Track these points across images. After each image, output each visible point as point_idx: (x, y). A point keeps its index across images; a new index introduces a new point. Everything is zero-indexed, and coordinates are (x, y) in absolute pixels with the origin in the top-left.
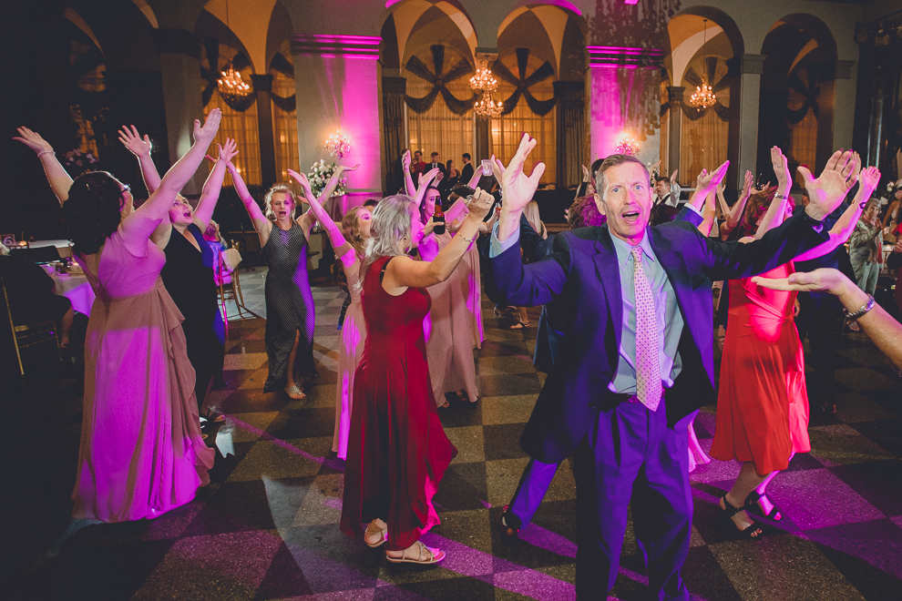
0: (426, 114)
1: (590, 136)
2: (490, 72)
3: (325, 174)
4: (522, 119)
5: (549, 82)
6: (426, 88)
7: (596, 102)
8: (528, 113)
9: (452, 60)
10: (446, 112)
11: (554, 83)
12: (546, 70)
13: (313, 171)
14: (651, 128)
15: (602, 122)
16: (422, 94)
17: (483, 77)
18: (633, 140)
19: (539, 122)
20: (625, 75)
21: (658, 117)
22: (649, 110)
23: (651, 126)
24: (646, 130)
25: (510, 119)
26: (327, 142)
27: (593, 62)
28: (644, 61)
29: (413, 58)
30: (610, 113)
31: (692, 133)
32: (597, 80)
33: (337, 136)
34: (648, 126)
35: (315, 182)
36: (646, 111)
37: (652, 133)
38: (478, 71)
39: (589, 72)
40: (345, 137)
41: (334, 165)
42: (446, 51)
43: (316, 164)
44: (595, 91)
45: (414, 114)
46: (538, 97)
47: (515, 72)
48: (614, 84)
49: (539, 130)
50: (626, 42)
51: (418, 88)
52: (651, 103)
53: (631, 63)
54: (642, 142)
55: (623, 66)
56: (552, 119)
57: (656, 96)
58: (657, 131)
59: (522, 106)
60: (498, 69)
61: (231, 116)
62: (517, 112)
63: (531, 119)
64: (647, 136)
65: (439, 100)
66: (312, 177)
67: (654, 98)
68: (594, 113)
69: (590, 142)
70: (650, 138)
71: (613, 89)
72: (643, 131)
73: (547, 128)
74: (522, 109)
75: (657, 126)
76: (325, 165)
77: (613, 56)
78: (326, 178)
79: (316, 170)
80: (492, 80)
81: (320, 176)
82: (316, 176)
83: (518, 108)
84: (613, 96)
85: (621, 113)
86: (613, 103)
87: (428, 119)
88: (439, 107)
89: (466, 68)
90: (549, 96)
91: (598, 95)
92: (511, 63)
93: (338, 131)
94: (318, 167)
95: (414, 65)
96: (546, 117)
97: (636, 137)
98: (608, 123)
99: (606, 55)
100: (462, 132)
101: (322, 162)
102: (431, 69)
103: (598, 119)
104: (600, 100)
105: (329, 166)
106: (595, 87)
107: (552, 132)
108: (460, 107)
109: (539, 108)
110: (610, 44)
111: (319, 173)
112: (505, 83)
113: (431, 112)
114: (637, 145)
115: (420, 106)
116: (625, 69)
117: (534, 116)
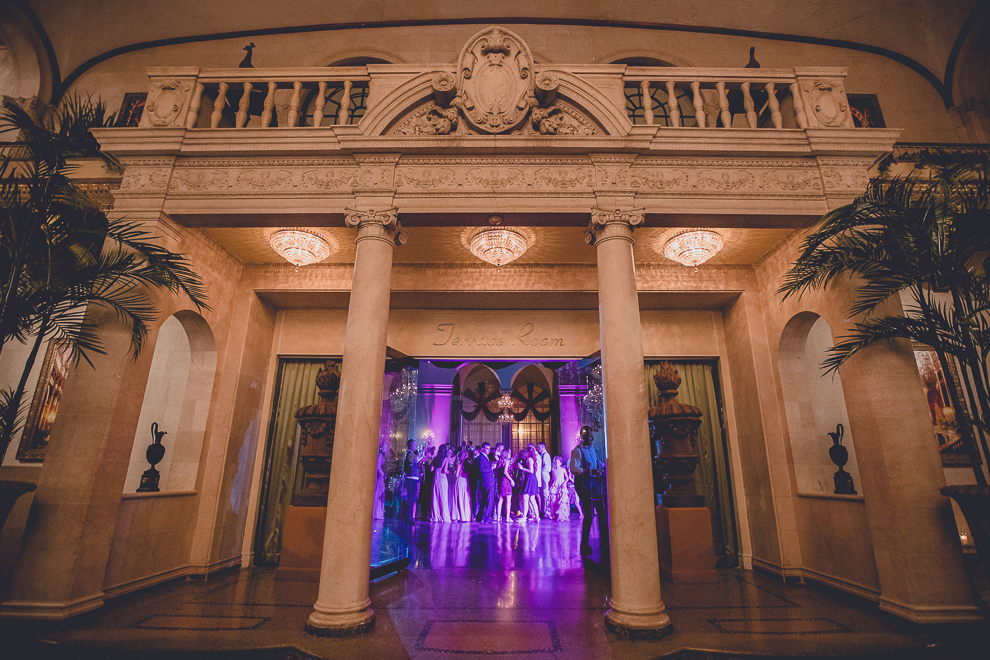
0: (474, 422)
2: (510, 398)
4: (530, 423)
5: (546, 401)
6: (474, 406)
8: (533, 420)
9: (490, 390)
10: (485, 420)
11: (548, 403)
12: (545, 394)
16: (472, 410)
17: (506, 401)
19: (541, 426)
20: (579, 400)
25: (522, 424)
26: (422, 437)
27: (562, 393)
29: (468, 390)
30: (572, 420)
32: (564, 403)
33: (427, 434)
38: (503, 397)
39: (560, 399)
40: (432, 434)
42: (486, 386)
44: (563, 409)
45: (466, 421)
46: (540, 410)
47: (526, 396)
48: (574, 405)
49: (540, 429)
50: (579, 382)
51: (469, 406)
53: (582, 393)
55: (578, 395)
56: (548, 423)
59: (530, 416)
60: (515, 395)
62: (527, 420)
63: (536, 424)
65: (481, 413)
71: (573, 407)
73: (546, 429)
74: (530, 418)
77: (573, 390)
80: (511, 402)
83: (528, 416)
84: (573, 411)
85: (578, 420)
86: (574, 415)
87: (474, 424)
88: (481, 418)
89: (497, 395)
90: (546, 410)
92: (523, 390)
93: (428, 431)
95: (468, 394)
96: (544, 422)
98: (571, 426)
99: (569, 390)
100: (495, 431)
102: (478, 396)
103: (566, 423)
104: (566, 413)
106: (563, 406)
108: (493, 417)
109: (540, 417)
110: (570, 384)
113: (477, 420)
115: (470, 417)
117: (537, 422)
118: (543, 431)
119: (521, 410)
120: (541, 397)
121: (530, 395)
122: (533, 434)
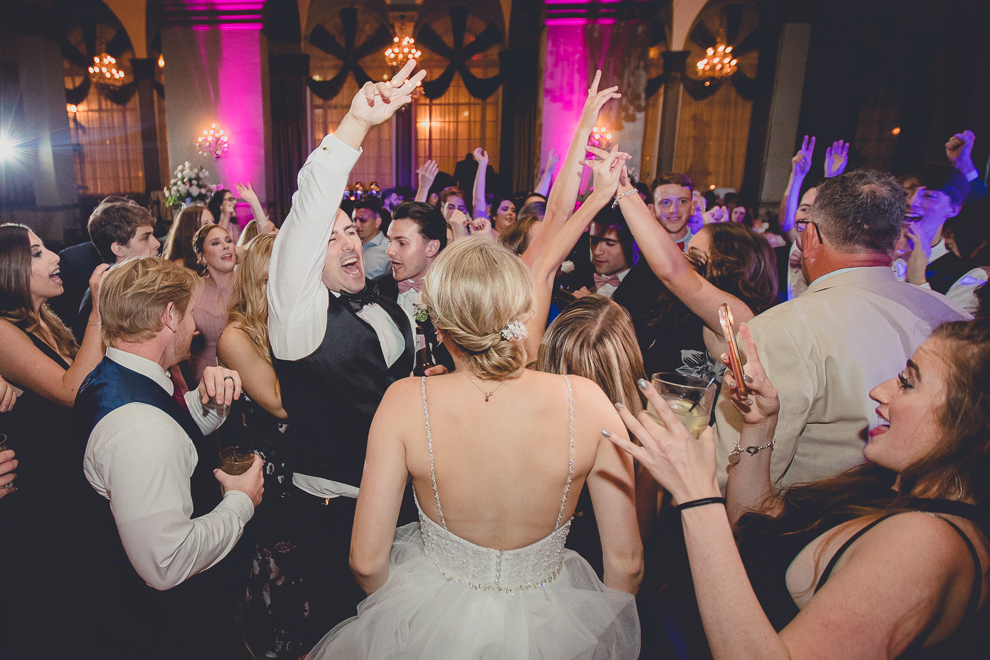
0: (334, 101)
1: (541, 125)
2: (412, 41)
3: (190, 180)
4: (457, 105)
5: (494, 53)
6: (334, 67)
7: (551, 76)
8: (464, 96)
9: (367, 28)
11: (500, 54)
12: (492, 35)
13: (176, 177)
14: (631, 112)
15: (559, 105)
16: (330, 75)
17: (402, 48)
18: (604, 130)
19: (478, 109)
20: (596, 34)
21: (643, 95)
22: (629, 86)
23: (632, 108)
24: (623, 114)
25: (440, 104)
26: (200, 139)
27: (551, 17)
28: (626, 12)
29: (318, 28)
30: (572, 91)
31: (696, 119)
32: (555, 43)
33: (212, 132)
34: (625, 109)
35: (178, 191)
36: (624, 88)
37: (632, 119)
38: (396, 40)
39: (544, 35)
40: (221, 132)
41: (201, 169)
42: (359, 17)
43: (180, 167)
44: (551, 60)
45: (319, 101)
46: (477, 73)
47: (449, 39)
48: (580, 48)
49: (478, 118)
51: (323, 67)
52: (633, 74)
53: (605, 16)
54: (615, 132)
55: (594, 22)
56: (497, 103)
57: (642, 64)
58: (640, 116)
59: (458, 86)
61: (112, 110)
62: (449, 97)
63: (468, 104)
64: (625, 124)
65: (350, 82)
66: (175, 184)
67: (638, 67)
68: (548, 92)
69: (540, 133)
70: (628, 126)
71: (577, 56)
72: (618, 116)
73: (490, 116)
74: (457, 92)
75: (639, 109)
76: (191, 169)
77: (579, 7)
78: (191, 185)
79: (179, 175)
80: (413, 51)
81: (184, 183)
82: (179, 183)
83: (451, 89)
84: (576, 66)
86: (577, 77)
87: (335, 107)
88: (350, 91)
90: (493, 72)
91: (556, 65)
92: (443, 28)
93: (214, 126)
94: (182, 171)
95: (320, 38)
96: (488, 100)
97: (608, 125)
98: (568, 106)
101: (187, 164)
102: (341, 41)
103: (555, 99)
104: (558, 71)
105: (196, 170)
106: (551, 53)
107: (496, 122)
109: (479, 90)
111: (183, 178)
112: (436, 57)
113: (342, 97)
114: (609, 137)
115: (326, 91)
116: (596, 26)
117: (472, 101)
118: (483, 123)
119: (437, 74)
120: (481, 44)
121: (458, 35)
122: (463, 129)
